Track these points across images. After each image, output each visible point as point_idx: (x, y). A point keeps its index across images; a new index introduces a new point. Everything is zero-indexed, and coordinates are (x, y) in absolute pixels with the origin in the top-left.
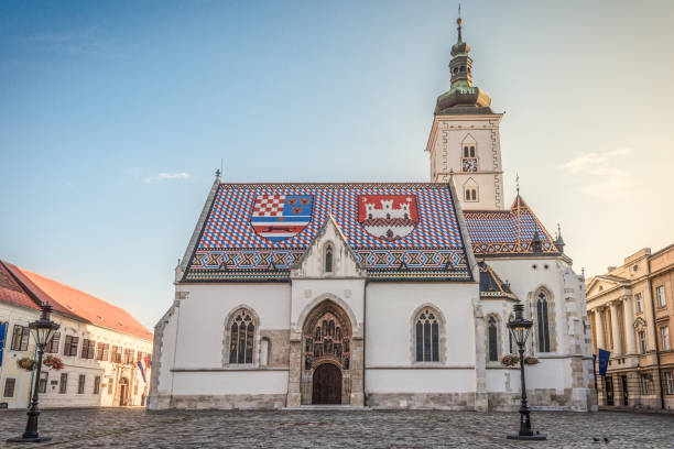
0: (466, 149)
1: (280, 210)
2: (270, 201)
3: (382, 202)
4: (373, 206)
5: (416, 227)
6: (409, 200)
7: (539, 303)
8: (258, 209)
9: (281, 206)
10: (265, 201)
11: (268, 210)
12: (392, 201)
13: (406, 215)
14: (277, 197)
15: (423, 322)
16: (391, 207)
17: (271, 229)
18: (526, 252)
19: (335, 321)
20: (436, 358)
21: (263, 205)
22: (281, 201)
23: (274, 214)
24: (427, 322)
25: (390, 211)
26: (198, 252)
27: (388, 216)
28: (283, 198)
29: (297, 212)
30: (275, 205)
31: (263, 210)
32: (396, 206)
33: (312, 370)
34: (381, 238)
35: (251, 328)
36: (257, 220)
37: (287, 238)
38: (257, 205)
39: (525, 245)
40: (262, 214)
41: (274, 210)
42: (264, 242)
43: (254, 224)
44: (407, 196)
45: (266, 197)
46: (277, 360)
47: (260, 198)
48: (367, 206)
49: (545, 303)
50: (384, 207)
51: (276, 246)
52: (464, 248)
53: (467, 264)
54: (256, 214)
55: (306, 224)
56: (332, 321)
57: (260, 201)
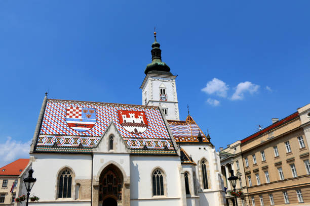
0: (161, 90)
1: (80, 115)
2: (74, 110)
3: (129, 114)
4: (125, 116)
5: (147, 128)
6: (142, 114)
7: (202, 166)
8: (68, 114)
9: (80, 113)
10: (71, 110)
11: (74, 115)
12: (134, 114)
13: (142, 121)
14: (77, 108)
15: (156, 175)
16: (134, 117)
17: (77, 125)
18: (196, 141)
19: (114, 175)
20: (163, 194)
21: (71, 112)
22: (80, 111)
23: (77, 117)
24: (158, 175)
25: (134, 119)
26: (40, 136)
27: (133, 121)
28: (80, 109)
29: (89, 117)
30: (77, 113)
31: (71, 115)
32: (136, 117)
33: (102, 202)
34: (132, 133)
35: (70, 178)
36: (69, 120)
37: (86, 131)
38: (68, 112)
39: (195, 138)
40: (71, 117)
41: (77, 115)
42: (74, 132)
43: (68, 122)
44: (140, 112)
45: (72, 108)
46: (85, 196)
47: (69, 108)
48: (123, 116)
49: (205, 166)
50: (131, 117)
51: (81, 134)
52: (171, 139)
53: (174, 147)
54: (68, 117)
55: (94, 123)
56: (112, 175)
57: (69, 110)
